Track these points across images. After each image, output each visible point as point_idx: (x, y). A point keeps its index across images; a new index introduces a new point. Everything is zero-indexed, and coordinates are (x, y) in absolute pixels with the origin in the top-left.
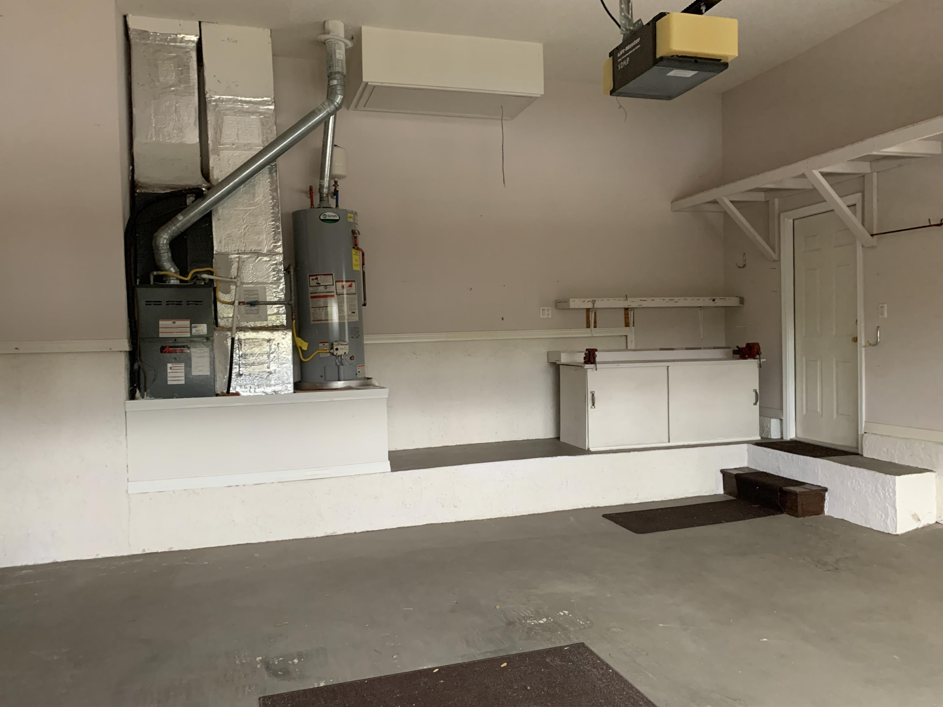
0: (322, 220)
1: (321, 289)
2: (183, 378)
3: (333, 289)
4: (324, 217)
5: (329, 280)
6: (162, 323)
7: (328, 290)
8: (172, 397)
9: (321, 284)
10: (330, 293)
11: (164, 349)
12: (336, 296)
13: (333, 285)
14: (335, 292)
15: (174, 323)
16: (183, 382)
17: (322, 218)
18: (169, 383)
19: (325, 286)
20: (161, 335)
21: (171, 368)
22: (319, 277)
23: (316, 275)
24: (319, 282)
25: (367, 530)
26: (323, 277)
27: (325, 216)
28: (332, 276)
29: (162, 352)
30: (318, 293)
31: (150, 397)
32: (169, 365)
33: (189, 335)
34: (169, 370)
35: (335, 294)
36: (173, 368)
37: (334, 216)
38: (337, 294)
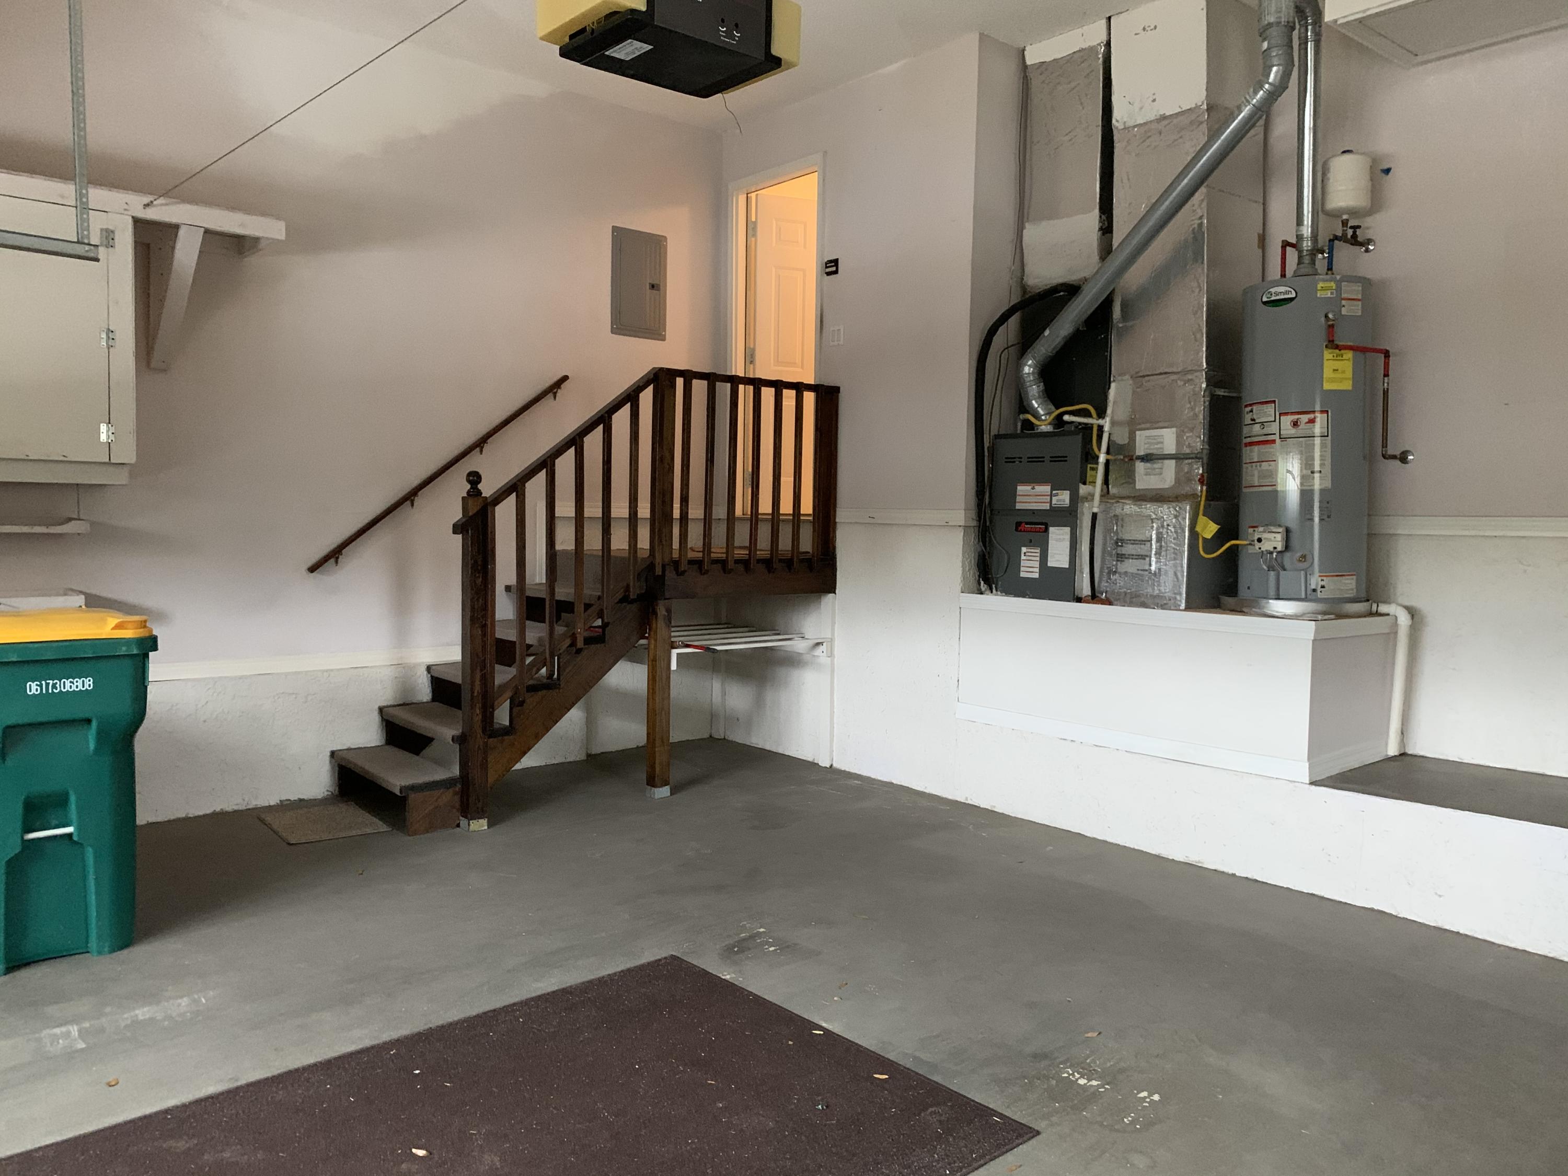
0: (1265, 303)
1: (1257, 428)
2: (1037, 570)
3: (1274, 428)
4: (1268, 298)
5: (1268, 413)
6: (1021, 489)
7: (1266, 431)
8: (1024, 597)
9: (1257, 421)
10: (1270, 436)
11: (1020, 526)
12: (1278, 441)
13: (1275, 421)
14: (1278, 434)
15: (1033, 488)
16: (1036, 576)
17: (1265, 299)
18: (1023, 575)
19: (1262, 423)
20: (1018, 506)
21: (1025, 553)
22: (1255, 408)
23: (1251, 405)
24: (1255, 417)
25: (1255, 878)
26: (1260, 407)
27: (1269, 296)
28: (1273, 405)
29: (1017, 530)
30: (1255, 436)
31: (1001, 593)
32: (1024, 549)
33: (1047, 506)
34: (1023, 557)
35: (1277, 437)
36: (1027, 554)
37: (1287, 293)
38: (1280, 438)
